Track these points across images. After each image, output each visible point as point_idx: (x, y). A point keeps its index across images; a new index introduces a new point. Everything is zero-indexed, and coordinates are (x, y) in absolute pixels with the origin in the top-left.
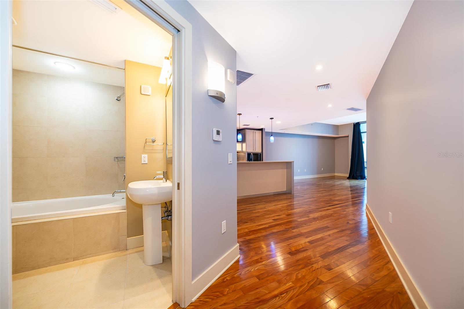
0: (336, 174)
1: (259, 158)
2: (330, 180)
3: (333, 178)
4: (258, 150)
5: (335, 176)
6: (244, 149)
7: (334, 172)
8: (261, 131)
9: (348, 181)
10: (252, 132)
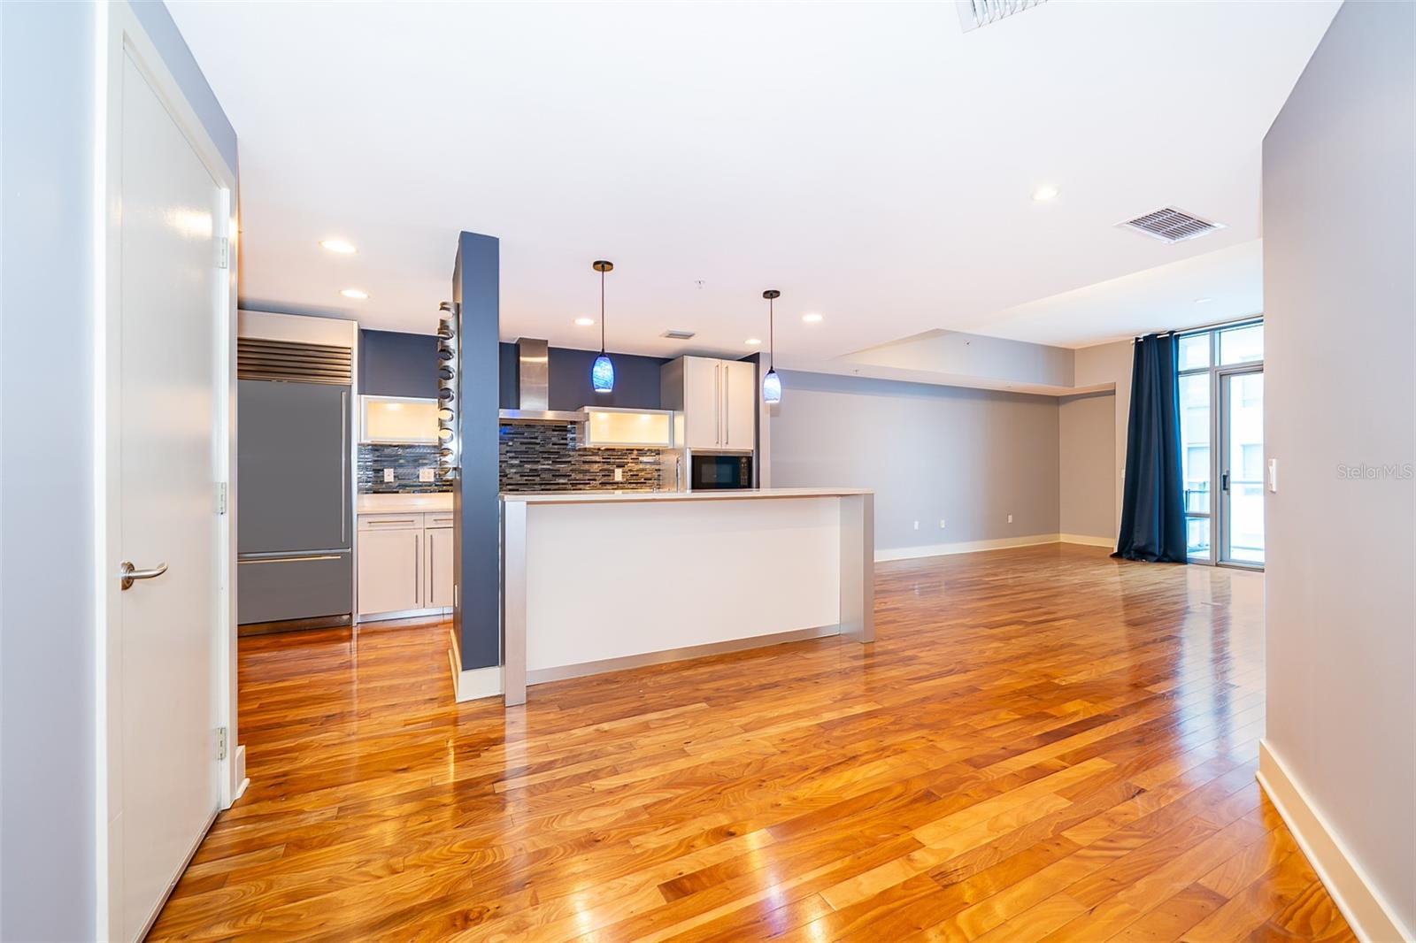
0: (1064, 538)
1: (744, 478)
2: (1042, 566)
3: (1052, 553)
4: (739, 442)
5: (1059, 543)
6: (680, 441)
7: (1056, 529)
8: (752, 365)
9: (1115, 566)
10: (713, 370)
